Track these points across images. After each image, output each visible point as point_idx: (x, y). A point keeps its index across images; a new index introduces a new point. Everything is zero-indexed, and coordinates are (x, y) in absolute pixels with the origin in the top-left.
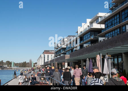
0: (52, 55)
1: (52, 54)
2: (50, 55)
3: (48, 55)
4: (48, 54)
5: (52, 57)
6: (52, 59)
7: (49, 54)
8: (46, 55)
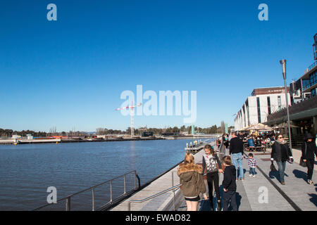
0: (279, 97)
1: (279, 95)
2: (274, 97)
3: (268, 99)
4: (268, 95)
5: (280, 102)
6: (280, 107)
7: (269, 93)
8: (263, 98)
